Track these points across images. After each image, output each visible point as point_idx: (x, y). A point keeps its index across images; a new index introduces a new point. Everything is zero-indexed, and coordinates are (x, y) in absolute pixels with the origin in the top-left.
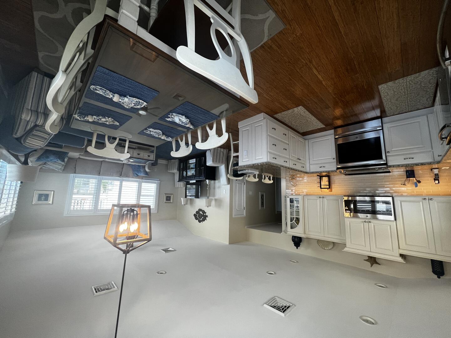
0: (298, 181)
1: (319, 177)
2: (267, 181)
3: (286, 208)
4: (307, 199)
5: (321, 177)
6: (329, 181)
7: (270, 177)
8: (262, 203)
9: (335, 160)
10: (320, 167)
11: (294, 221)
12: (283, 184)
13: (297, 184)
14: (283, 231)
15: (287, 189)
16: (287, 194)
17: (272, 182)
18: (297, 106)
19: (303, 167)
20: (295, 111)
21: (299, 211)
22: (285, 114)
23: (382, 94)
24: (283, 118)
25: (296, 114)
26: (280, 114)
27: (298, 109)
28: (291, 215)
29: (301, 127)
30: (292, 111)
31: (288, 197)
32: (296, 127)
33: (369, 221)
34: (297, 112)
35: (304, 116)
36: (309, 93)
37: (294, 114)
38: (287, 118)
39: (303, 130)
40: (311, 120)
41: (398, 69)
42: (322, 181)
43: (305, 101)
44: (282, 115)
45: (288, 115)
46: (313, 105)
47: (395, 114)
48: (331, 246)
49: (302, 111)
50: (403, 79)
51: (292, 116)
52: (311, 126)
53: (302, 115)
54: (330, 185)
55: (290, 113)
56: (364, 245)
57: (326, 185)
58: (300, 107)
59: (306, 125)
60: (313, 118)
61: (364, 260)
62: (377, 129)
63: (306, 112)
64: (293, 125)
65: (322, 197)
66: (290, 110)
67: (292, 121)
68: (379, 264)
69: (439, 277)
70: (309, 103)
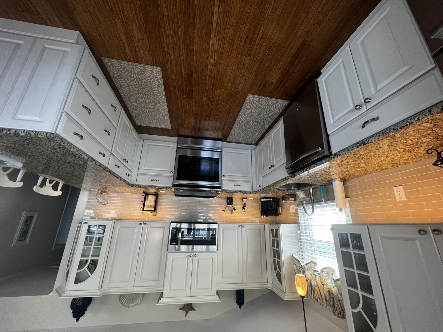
0: (111, 197)
1: (144, 195)
2: (48, 191)
3: (75, 242)
4: (121, 227)
5: (146, 195)
6: (156, 202)
7: (58, 183)
8: (24, 233)
9: (172, 174)
10: (152, 180)
11: (85, 268)
12: (83, 199)
13: (109, 201)
14: (56, 290)
15: (86, 209)
16: (84, 218)
17: (59, 193)
18: (154, 64)
19: (129, 175)
20: (146, 74)
21: (101, 248)
22: (126, 67)
23: (243, 109)
24: (119, 77)
25: (145, 82)
26: (117, 63)
27: (153, 72)
28: (81, 257)
29: (141, 115)
30: (141, 69)
31: (86, 222)
32: (135, 110)
33: (194, 254)
34: (149, 77)
35: (156, 93)
36: (184, 45)
37: (143, 79)
38: (127, 83)
39: (142, 122)
40: (161, 108)
41: (274, 81)
42: (147, 201)
43: (171, 60)
44: (120, 67)
45: (131, 75)
46: (176, 78)
47: (233, 141)
48: (139, 299)
49: (157, 80)
50: (266, 99)
51: (137, 82)
52: (156, 120)
53: (153, 91)
54: (155, 207)
55: (136, 72)
56: (184, 289)
57: (150, 207)
58: (158, 70)
59: (149, 113)
60: (164, 106)
61: (179, 309)
62: (218, 150)
63: (161, 88)
64: (131, 103)
65: (144, 223)
66: (139, 65)
67: (132, 95)
68: (195, 310)
69: (240, 307)
70: (173, 71)
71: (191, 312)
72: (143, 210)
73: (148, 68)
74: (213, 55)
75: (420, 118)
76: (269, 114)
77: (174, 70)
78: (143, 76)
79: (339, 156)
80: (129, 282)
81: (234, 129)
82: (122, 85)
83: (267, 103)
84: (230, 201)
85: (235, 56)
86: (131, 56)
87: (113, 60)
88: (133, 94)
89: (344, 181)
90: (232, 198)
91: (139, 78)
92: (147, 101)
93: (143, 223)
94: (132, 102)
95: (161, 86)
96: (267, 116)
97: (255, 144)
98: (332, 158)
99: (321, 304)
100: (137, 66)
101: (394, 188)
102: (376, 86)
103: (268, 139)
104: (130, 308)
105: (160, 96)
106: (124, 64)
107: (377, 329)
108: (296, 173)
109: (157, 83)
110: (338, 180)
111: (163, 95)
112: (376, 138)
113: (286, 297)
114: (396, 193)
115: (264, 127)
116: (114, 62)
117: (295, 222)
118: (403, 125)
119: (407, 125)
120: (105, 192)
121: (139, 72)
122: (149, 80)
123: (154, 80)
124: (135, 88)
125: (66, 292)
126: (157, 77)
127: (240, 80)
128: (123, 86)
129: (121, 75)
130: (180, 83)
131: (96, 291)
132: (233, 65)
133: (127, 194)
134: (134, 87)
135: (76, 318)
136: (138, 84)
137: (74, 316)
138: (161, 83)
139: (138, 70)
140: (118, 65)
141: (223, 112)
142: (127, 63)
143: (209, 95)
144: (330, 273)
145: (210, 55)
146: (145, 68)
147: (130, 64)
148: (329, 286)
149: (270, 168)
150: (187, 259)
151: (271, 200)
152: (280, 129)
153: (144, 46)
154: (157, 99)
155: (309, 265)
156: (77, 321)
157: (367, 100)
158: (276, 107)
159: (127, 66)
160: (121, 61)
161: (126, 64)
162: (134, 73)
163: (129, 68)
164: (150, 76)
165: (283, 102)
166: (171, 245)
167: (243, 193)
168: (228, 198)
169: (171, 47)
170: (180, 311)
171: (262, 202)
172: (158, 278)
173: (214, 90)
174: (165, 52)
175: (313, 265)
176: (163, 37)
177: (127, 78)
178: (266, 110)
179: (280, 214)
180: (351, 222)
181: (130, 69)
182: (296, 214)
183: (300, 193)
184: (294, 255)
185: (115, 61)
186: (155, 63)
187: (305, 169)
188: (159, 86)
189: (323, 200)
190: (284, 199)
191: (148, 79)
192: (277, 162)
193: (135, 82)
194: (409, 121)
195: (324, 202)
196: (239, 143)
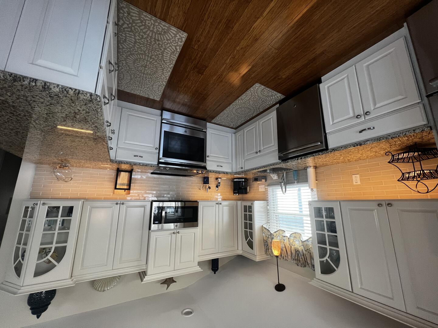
1: (117, 171)
4: (92, 208)
5: (120, 171)
6: (130, 179)
9: (157, 151)
10: (135, 156)
11: (48, 257)
20: (166, 35)
21: (69, 232)
22: (146, 20)
23: (244, 94)
24: (129, 30)
25: (159, 44)
26: (137, 13)
27: (176, 36)
28: (41, 245)
29: (131, 79)
30: (163, 29)
31: (44, 203)
32: (126, 72)
33: (177, 231)
34: (167, 40)
35: (165, 60)
36: (227, 20)
37: (158, 40)
38: (135, 39)
39: (126, 87)
40: (161, 76)
41: (284, 77)
42: (119, 178)
43: (204, 29)
44: (138, 19)
45: (147, 31)
46: (197, 50)
47: (217, 123)
48: (116, 281)
49: (176, 46)
50: (268, 91)
51: (149, 41)
52: (146, 88)
53: (163, 56)
54: (129, 185)
55: (155, 30)
56: (169, 265)
57: (123, 184)
58: (183, 36)
59: (143, 79)
60: (166, 76)
61: (161, 284)
62: (203, 129)
63: (175, 55)
64: (127, 63)
65: (122, 202)
66: (163, 24)
67: (133, 54)
68: (176, 282)
69: (215, 273)
70: (199, 41)
71: (172, 285)
72: (116, 188)
73: (174, 30)
74: (248, 39)
75: (407, 134)
76: (263, 104)
77: (201, 41)
78: (161, 37)
79: (337, 151)
80: (106, 265)
81: (225, 111)
82: (127, 40)
83: (267, 95)
84: (206, 181)
85: (267, 46)
86: (160, 11)
87: (132, 8)
88: (136, 53)
89: (316, 167)
90: (208, 177)
91: (155, 38)
92: (148, 65)
93: (119, 202)
94: (127, 61)
95: (176, 53)
96: (261, 105)
97: (235, 128)
98: (330, 152)
99: (286, 260)
100: (162, 24)
101: (353, 175)
102: (375, 104)
103: (254, 126)
104: (105, 292)
105: (168, 64)
106: (146, 16)
107: (339, 269)
108: (290, 160)
109: (173, 49)
110: (312, 167)
111: (171, 64)
112: (371, 142)
113: (257, 259)
114: (354, 179)
115: (253, 114)
116: (134, 10)
117: (265, 199)
118: (394, 136)
119: (397, 137)
120: (66, 166)
121: (159, 31)
122: (166, 44)
123: (171, 45)
124: (143, 48)
125: (22, 288)
126: (177, 43)
127: (257, 69)
128: (129, 41)
129: (133, 28)
130: (199, 55)
131: (67, 280)
132: (260, 53)
133: (91, 169)
134: (142, 46)
135: (36, 315)
136: (149, 43)
137: (33, 313)
138: (178, 50)
139: (159, 28)
140: (137, 15)
141: (224, 94)
142: (150, 17)
143: (221, 75)
144: (298, 237)
145: (246, 37)
146: (169, 29)
147: (153, 19)
148: (295, 246)
149: (256, 153)
150: (170, 237)
151: (243, 180)
152: (272, 119)
153: (183, 5)
154: (163, 66)
155: (278, 233)
156: (38, 317)
157: (367, 113)
158: (273, 98)
159: (148, 21)
160: (143, 12)
161: (148, 17)
162: (152, 31)
163: (149, 23)
164: (170, 39)
165: (280, 96)
166: (154, 224)
167: (225, 173)
168: (204, 177)
169: (213, 17)
170: (162, 285)
171: (234, 182)
172: (140, 258)
173: (229, 72)
174: (203, 20)
175: (281, 232)
176: (210, 4)
177: (139, 34)
178: (263, 100)
179: (248, 193)
180: (316, 199)
181: (150, 25)
182: (265, 193)
183: (274, 175)
184: (263, 226)
185: (136, 9)
186: (184, 27)
187: (300, 157)
188: (173, 52)
189: (296, 182)
190: (256, 179)
191: (165, 42)
192: (264, 149)
193: (147, 41)
194: (399, 134)
195: (296, 183)
196: (221, 125)
